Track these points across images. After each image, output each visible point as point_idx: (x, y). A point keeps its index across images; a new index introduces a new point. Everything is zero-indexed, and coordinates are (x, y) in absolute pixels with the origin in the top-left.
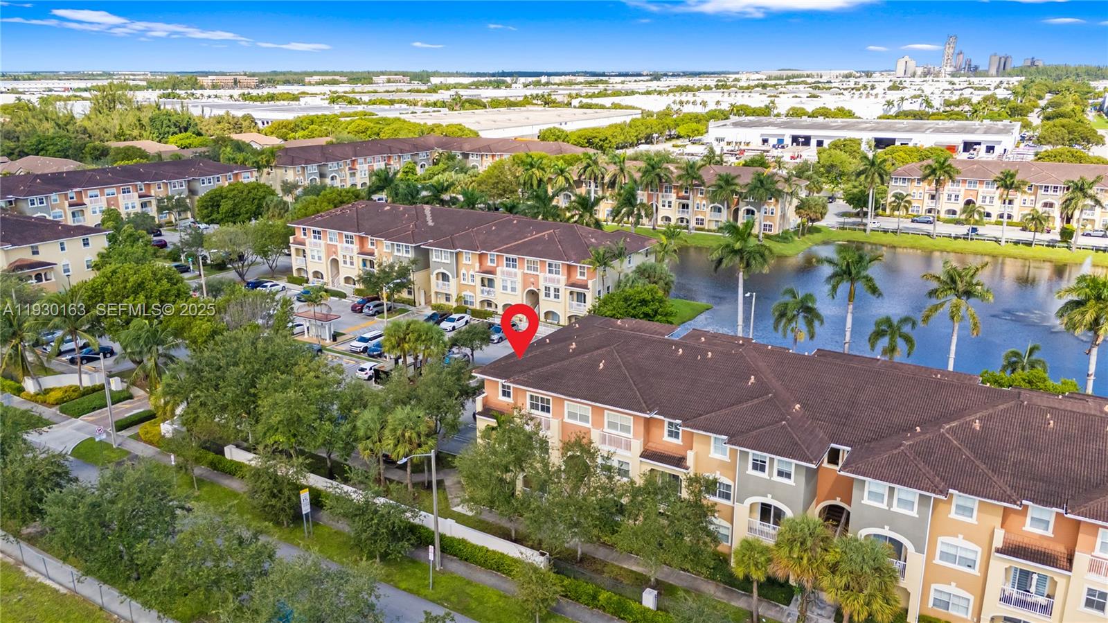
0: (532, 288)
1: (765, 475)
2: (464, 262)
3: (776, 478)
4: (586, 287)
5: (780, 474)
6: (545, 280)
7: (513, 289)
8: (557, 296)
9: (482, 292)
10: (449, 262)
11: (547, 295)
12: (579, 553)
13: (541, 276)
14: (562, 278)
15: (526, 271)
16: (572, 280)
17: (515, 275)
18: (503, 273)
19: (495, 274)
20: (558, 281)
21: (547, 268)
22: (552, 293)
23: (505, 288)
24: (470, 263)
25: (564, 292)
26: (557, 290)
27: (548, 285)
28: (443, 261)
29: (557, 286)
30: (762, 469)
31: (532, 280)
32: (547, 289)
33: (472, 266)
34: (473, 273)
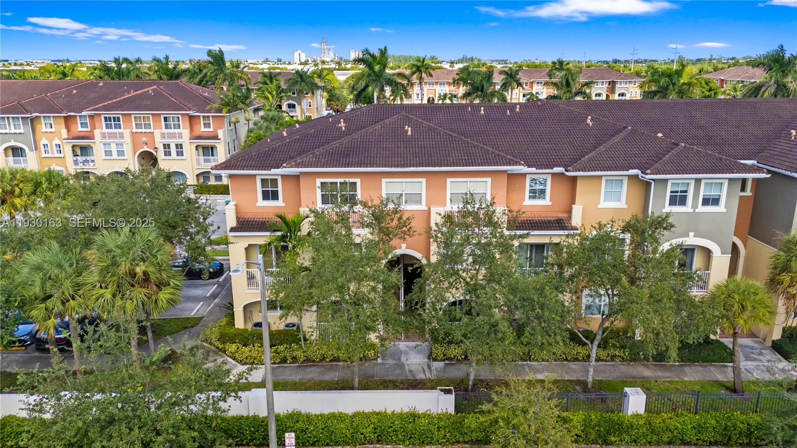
0: (145, 149)
1: (688, 208)
2: (44, 130)
3: (701, 209)
4: (216, 138)
5: (706, 202)
6: (163, 136)
7: (121, 153)
8: (180, 153)
9: (76, 163)
10: (22, 131)
11: (168, 153)
12: (472, 377)
13: (157, 133)
14: (185, 132)
15: (135, 130)
16: (197, 133)
17: (122, 136)
18: (103, 136)
19: (93, 139)
20: (180, 136)
21: (163, 123)
22: (173, 150)
23: (108, 153)
24: (53, 130)
25: (189, 149)
26: (179, 146)
27: (166, 141)
28: (13, 131)
29: (179, 141)
30: (682, 201)
31: (144, 139)
32: (167, 146)
33: (58, 134)
34: (59, 142)
